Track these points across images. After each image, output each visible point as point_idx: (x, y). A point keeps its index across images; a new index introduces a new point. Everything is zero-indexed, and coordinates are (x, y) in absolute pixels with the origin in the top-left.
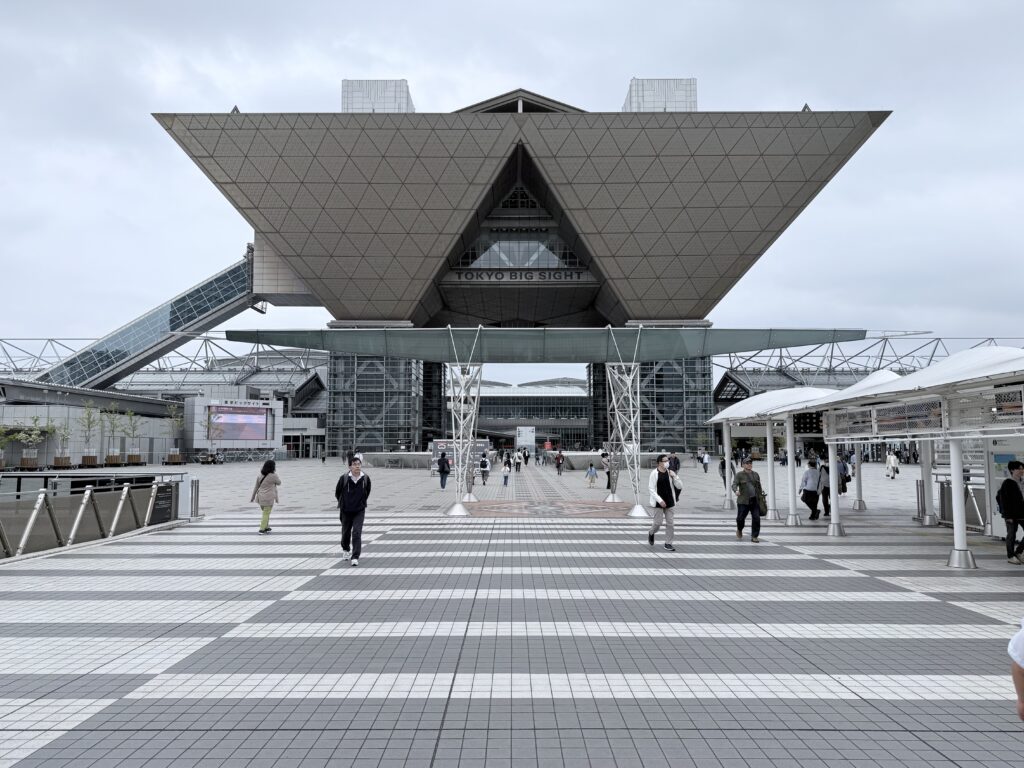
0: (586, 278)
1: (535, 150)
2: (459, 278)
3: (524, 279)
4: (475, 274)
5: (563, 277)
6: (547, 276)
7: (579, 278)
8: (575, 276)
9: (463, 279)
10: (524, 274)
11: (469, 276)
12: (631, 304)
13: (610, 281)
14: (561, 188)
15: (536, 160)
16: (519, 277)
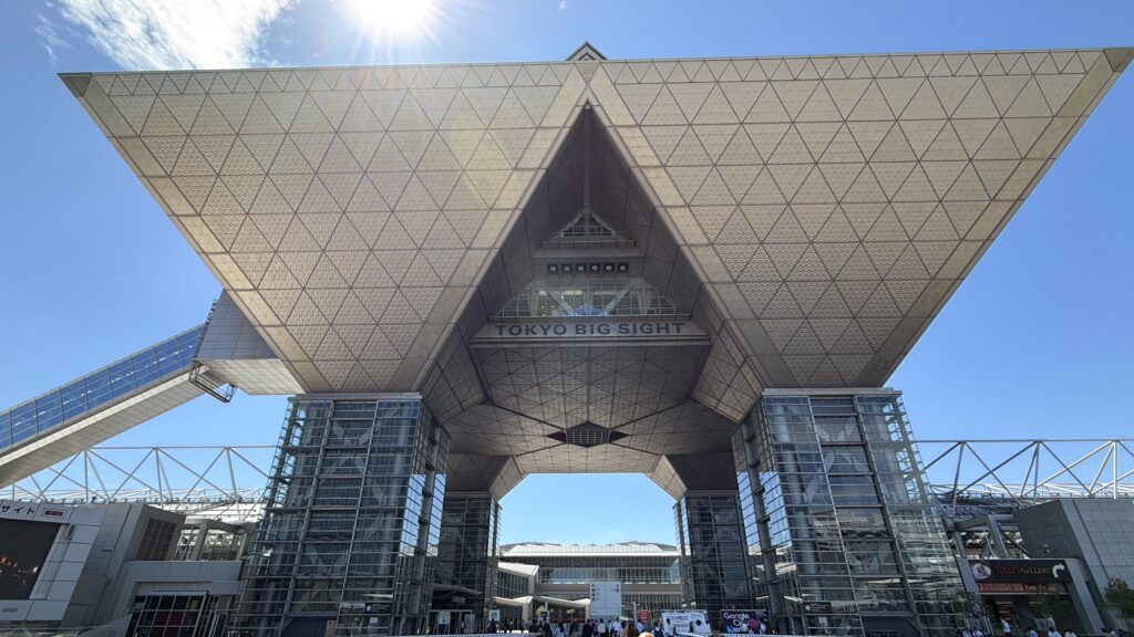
0: (689, 330)
2: (501, 333)
3: (596, 334)
4: (524, 328)
5: (655, 329)
6: (631, 328)
7: (679, 331)
8: (673, 330)
9: (506, 334)
10: (596, 326)
11: (515, 330)
12: (767, 360)
13: (732, 323)
14: (651, 174)
15: (611, 132)
16: (588, 328)
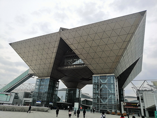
1: (64, 38)
2: (60, 68)
3: (72, 67)
4: (63, 67)
5: (80, 66)
6: (77, 66)
7: (83, 66)
12: (93, 70)
13: (87, 65)
14: (71, 45)
15: (64, 40)
